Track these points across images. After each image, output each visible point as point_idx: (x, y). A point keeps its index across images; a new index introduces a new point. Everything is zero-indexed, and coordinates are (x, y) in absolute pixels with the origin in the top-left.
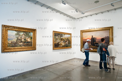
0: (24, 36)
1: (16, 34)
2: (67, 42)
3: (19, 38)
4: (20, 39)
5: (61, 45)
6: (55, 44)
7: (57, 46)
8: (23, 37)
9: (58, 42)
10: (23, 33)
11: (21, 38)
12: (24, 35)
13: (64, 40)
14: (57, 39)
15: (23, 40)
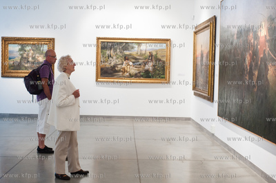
0: (32, 52)
1: (20, 50)
2: (151, 64)
3: (25, 55)
4: (25, 58)
5: (125, 71)
6: (102, 69)
7: (111, 73)
8: (30, 54)
9: (112, 64)
10: (30, 48)
11: (28, 55)
12: (33, 50)
13: (136, 59)
14: (110, 56)
15: (30, 59)
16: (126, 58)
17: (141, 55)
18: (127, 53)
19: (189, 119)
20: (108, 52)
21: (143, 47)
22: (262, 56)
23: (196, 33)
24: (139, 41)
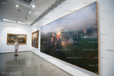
9: (12, 40)
13: (18, 39)
16: (16, 39)
17: (20, 38)
18: (16, 37)
19: (30, 51)
20: (11, 37)
21: (20, 36)
22: (58, 39)
23: (32, 34)
24: (19, 35)
